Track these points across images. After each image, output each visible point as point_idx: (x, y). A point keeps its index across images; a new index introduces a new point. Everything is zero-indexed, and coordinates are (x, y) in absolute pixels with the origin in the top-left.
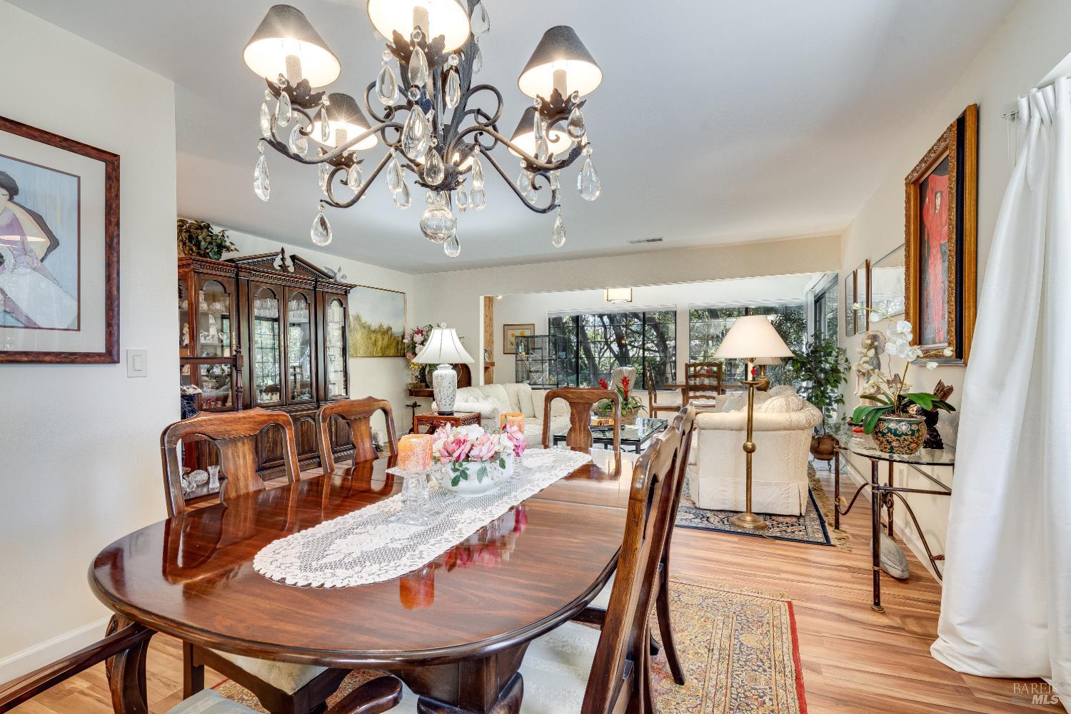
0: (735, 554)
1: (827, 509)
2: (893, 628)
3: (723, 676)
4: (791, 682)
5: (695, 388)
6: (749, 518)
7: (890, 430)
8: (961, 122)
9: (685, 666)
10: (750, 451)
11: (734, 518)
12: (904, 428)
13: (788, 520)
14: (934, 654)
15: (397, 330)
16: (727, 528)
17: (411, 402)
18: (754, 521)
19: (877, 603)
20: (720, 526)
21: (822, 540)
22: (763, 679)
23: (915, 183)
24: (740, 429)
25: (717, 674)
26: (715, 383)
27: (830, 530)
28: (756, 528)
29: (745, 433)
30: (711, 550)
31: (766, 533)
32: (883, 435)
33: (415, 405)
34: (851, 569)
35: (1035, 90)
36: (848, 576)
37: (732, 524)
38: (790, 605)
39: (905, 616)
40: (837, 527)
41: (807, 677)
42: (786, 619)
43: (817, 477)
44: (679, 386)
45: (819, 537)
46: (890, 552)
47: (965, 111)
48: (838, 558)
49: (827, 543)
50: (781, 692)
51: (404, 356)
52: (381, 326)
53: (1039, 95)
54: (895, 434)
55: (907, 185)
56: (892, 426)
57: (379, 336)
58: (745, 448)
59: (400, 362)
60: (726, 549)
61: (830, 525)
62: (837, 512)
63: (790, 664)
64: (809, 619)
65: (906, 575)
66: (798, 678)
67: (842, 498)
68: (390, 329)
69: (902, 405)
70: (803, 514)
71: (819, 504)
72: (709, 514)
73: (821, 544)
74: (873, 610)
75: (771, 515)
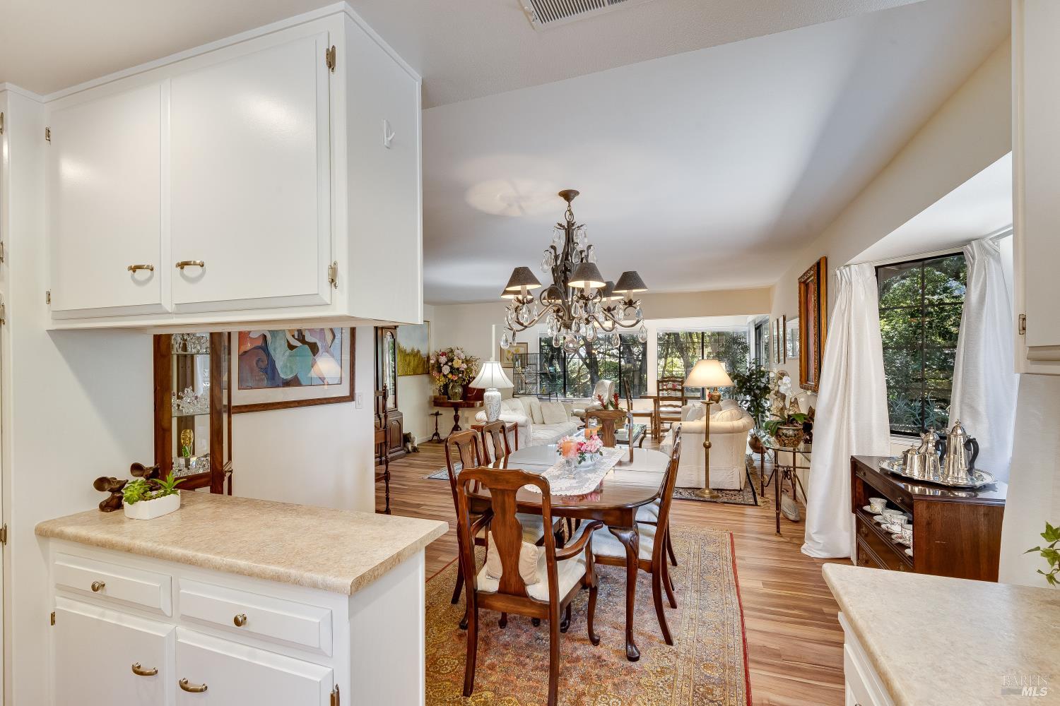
0: (699, 511)
1: (757, 485)
2: (786, 542)
3: (696, 563)
4: (730, 564)
5: (664, 399)
6: (707, 491)
7: (783, 434)
8: (818, 264)
9: (678, 560)
10: (707, 447)
11: (698, 492)
12: (791, 433)
13: (732, 492)
14: (803, 551)
15: (423, 352)
16: (694, 498)
17: (435, 411)
18: (710, 493)
19: (778, 531)
20: (689, 497)
21: (753, 503)
22: (716, 564)
23: (804, 282)
24: (701, 433)
25: (693, 562)
26: (679, 394)
27: (758, 498)
28: (712, 497)
29: (704, 436)
30: (685, 510)
31: (720, 500)
32: (780, 436)
33: (437, 414)
34: (767, 517)
35: (842, 268)
36: (765, 521)
37: (697, 495)
38: (731, 535)
39: (792, 537)
40: (763, 495)
41: (737, 561)
42: (729, 540)
43: (754, 465)
44: (650, 397)
45: (752, 501)
46: (789, 506)
47: (820, 259)
48: (762, 512)
49: (756, 504)
50: (725, 567)
51: (428, 373)
52: (413, 350)
53: (844, 271)
54: (786, 437)
55: (800, 283)
56: (785, 431)
57: (412, 358)
58: (705, 445)
59: (425, 378)
60: (694, 509)
61: (759, 494)
62: (762, 486)
63: (729, 557)
64: (739, 540)
65: (798, 519)
66: (734, 562)
67: (765, 477)
68: (419, 351)
69: (790, 421)
70: (742, 488)
71: (753, 483)
72: (681, 490)
73: (752, 505)
74: (776, 535)
75: (721, 490)
